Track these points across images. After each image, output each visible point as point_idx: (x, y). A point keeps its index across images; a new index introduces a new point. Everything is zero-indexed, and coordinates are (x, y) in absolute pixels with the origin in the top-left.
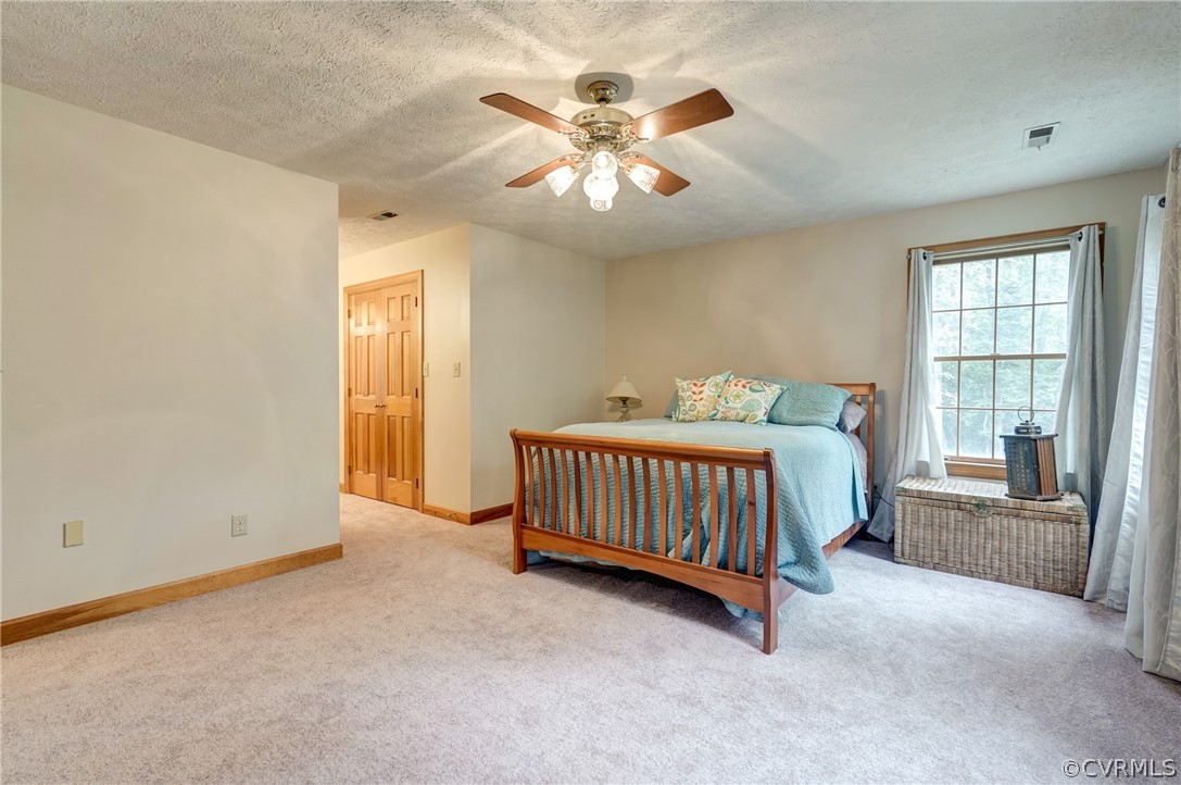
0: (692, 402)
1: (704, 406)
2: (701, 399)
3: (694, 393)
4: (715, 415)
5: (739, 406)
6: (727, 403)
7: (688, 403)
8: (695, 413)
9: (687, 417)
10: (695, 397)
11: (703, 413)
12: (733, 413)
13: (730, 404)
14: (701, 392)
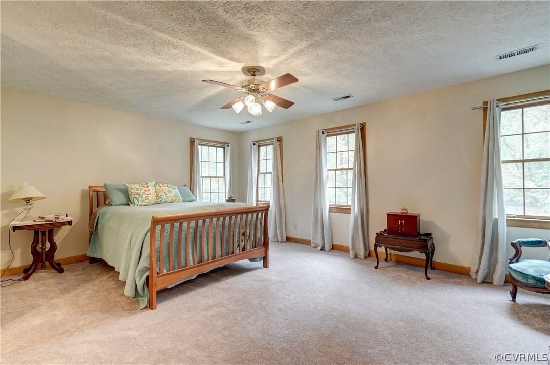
0: (146, 195)
1: (152, 197)
2: (150, 194)
3: (145, 191)
4: (162, 201)
5: (172, 196)
6: (167, 195)
7: (144, 196)
8: (148, 201)
9: (144, 204)
10: (147, 193)
11: (152, 200)
12: (170, 199)
13: (168, 195)
14: (149, 190)
